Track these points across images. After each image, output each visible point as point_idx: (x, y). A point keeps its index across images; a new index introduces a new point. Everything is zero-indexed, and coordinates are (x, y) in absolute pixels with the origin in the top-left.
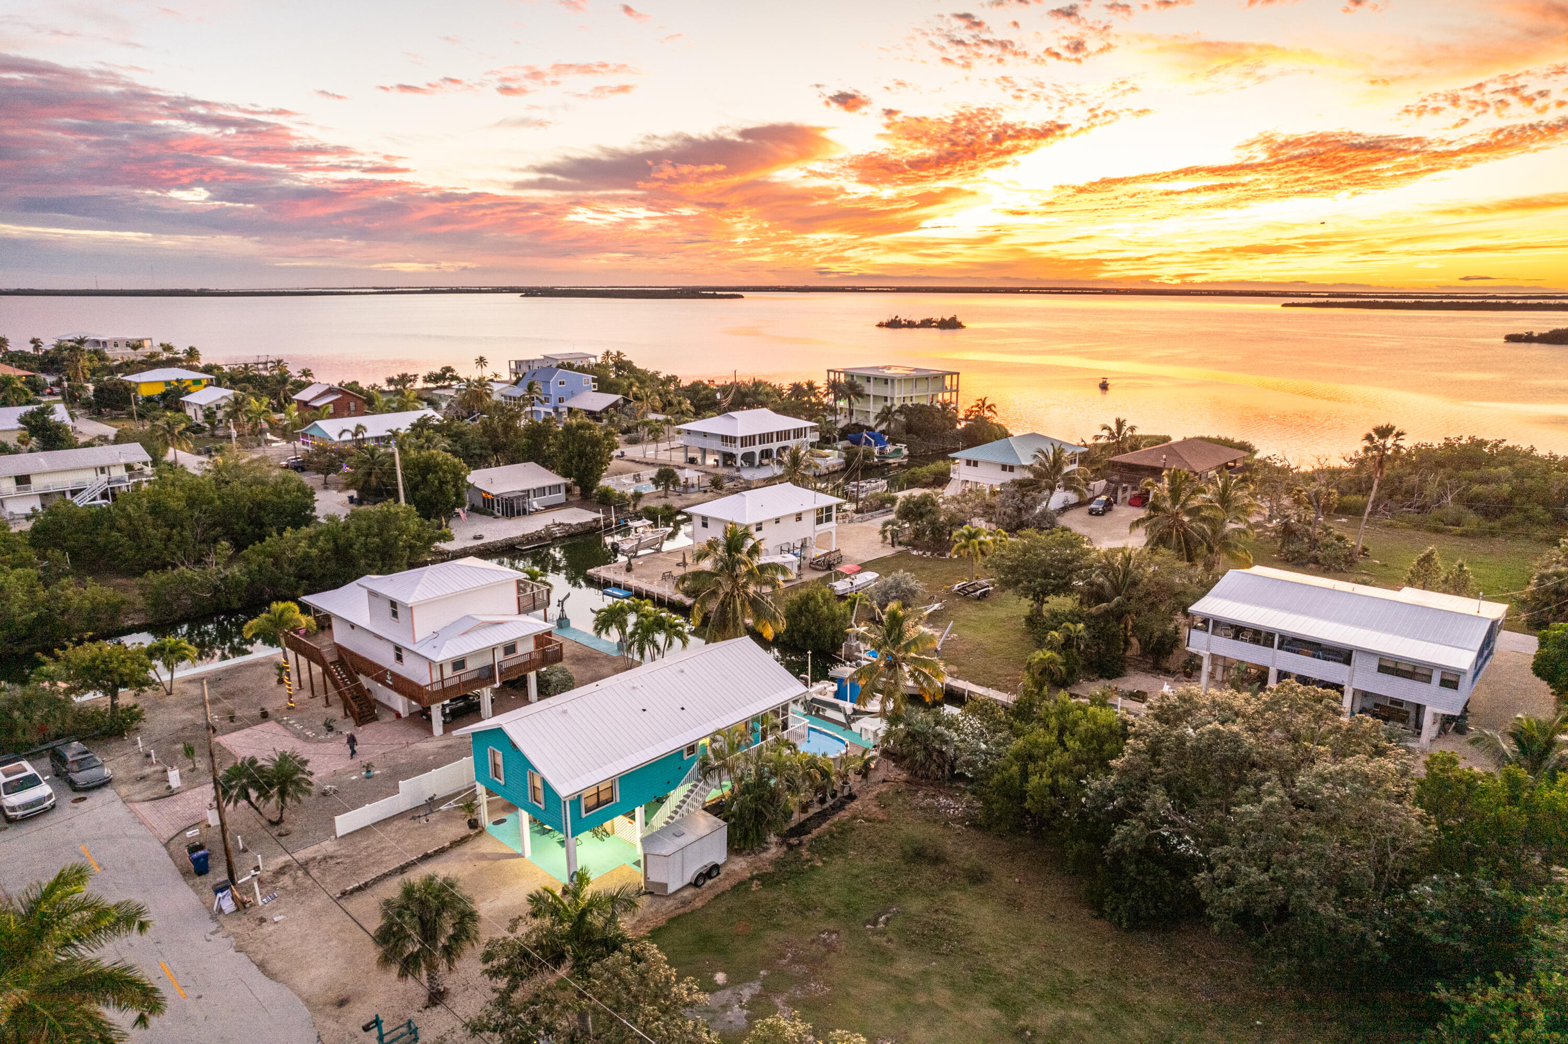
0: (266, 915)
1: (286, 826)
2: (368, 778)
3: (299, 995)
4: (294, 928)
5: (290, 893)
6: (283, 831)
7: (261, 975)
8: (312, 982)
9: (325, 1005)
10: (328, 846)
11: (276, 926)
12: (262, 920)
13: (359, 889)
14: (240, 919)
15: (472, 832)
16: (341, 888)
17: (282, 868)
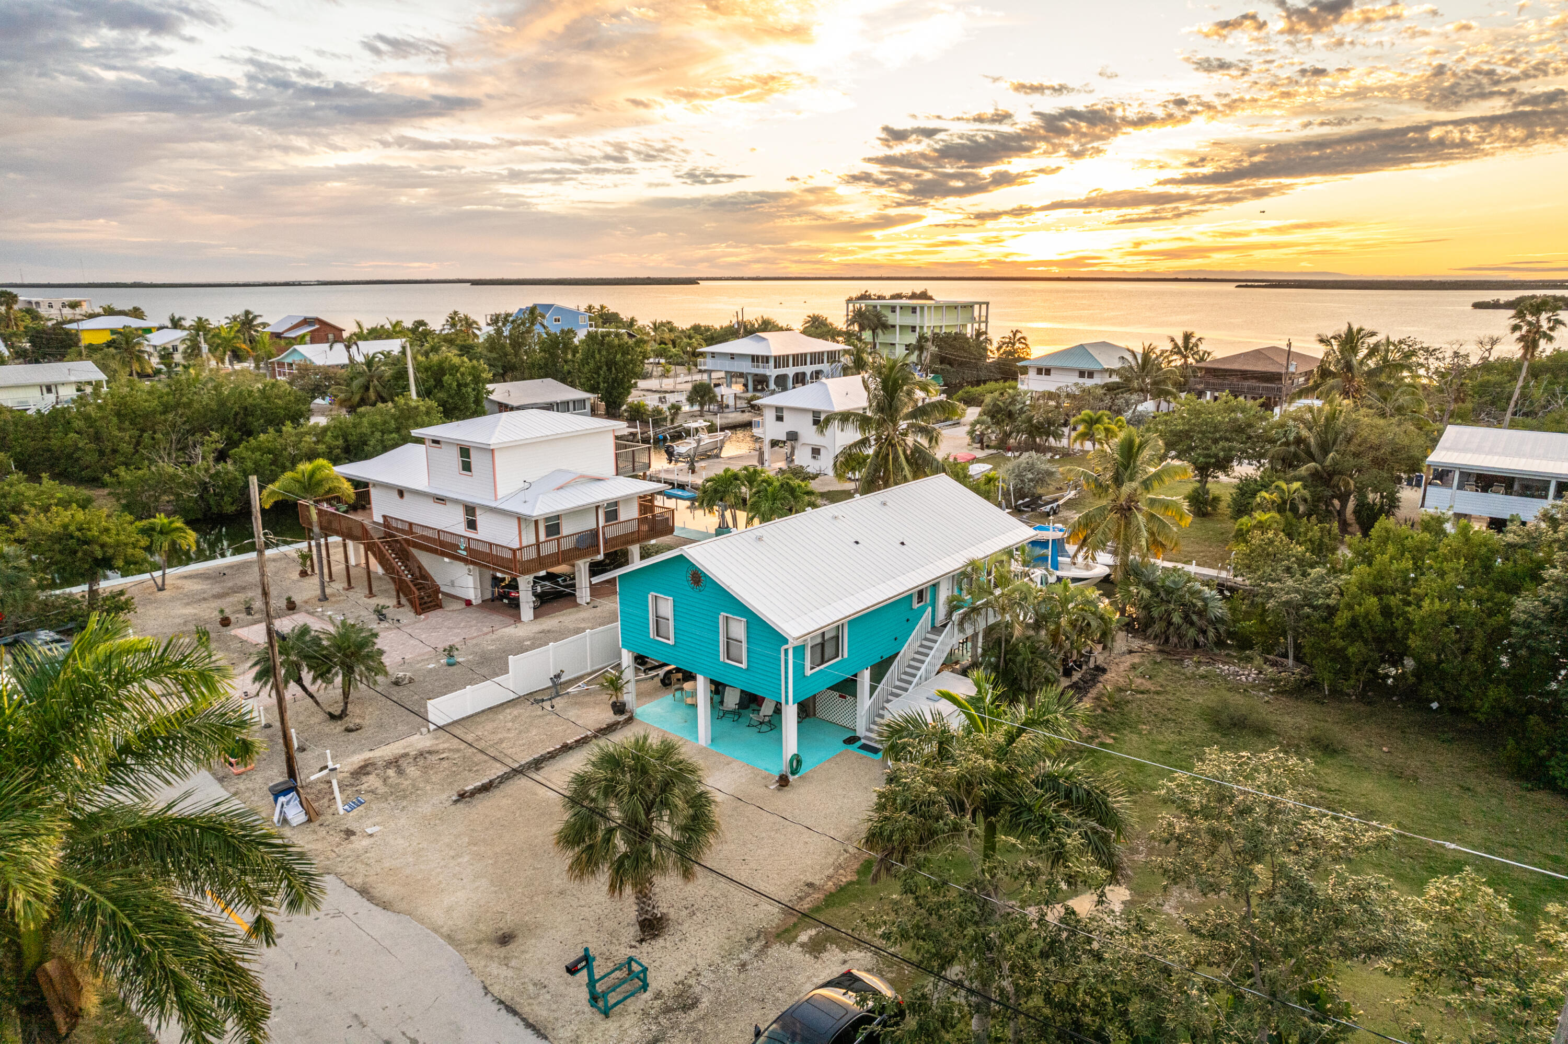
0: (353, 826)
1: (350, 722)
2: (450, 665)
3: (435, 930)
4: (401, 841)
5: (384, 797)
6: (351, 726)
7: (367, 903)
8: (449, 910)
9: (479, 942)
10: (420, 741)
11: (372, 840)
12: (349, 833)
13: (486, 788)
14: (315, 832)
15: (622, 718)
16: (457, 788)
17: (362, 768)
